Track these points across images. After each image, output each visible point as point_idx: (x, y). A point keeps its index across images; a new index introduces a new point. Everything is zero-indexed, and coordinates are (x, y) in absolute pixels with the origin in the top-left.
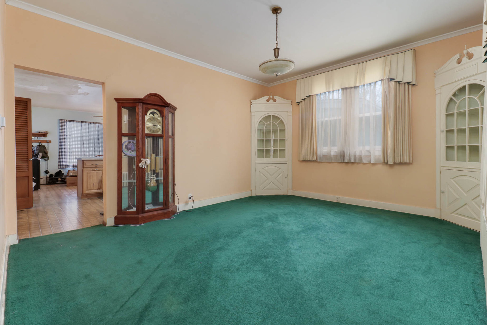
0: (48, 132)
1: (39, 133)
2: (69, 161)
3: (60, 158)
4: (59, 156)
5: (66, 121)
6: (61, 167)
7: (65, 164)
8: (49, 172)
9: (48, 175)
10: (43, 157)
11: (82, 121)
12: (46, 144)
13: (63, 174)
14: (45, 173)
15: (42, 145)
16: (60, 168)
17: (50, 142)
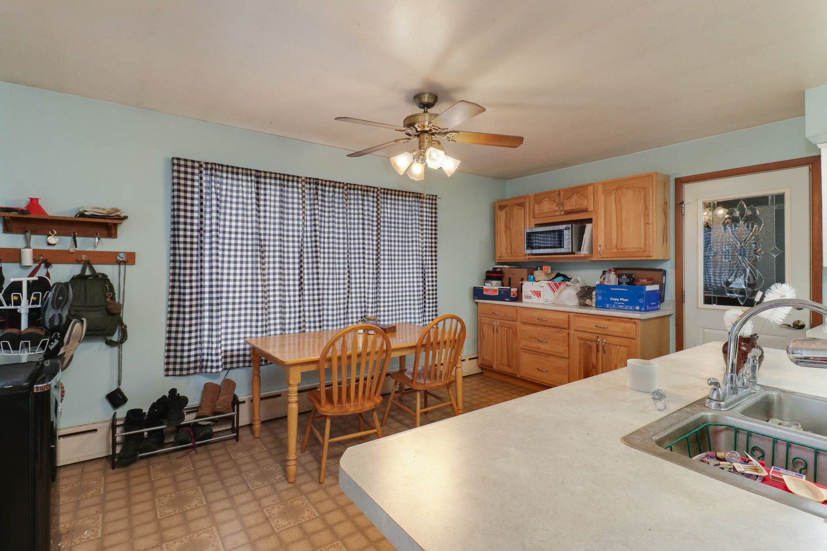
0: (122, 215)
1: (82, 215)
2: (209, 342)
3: (174, 329)
4: (171, 319)
5: (196, 165)
6: (175, 370)
7: (193, 353)
8: (124, 400)
9: (122, 412)
10: (93, 334)
11: (257, 171)
12: (117, 267)
13: (185, 400)
14: (107, 405)
15: (95, 276)
16: (171, 373)
17: (130, 259)
